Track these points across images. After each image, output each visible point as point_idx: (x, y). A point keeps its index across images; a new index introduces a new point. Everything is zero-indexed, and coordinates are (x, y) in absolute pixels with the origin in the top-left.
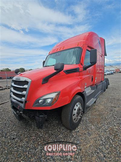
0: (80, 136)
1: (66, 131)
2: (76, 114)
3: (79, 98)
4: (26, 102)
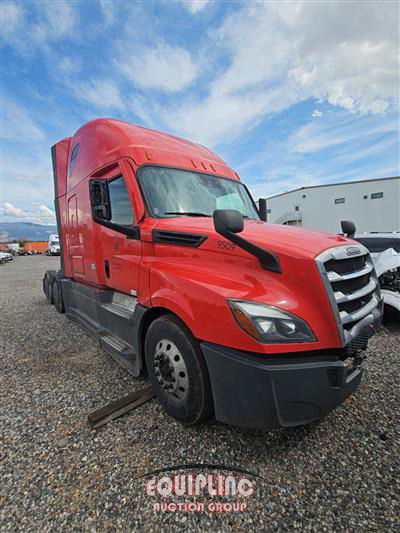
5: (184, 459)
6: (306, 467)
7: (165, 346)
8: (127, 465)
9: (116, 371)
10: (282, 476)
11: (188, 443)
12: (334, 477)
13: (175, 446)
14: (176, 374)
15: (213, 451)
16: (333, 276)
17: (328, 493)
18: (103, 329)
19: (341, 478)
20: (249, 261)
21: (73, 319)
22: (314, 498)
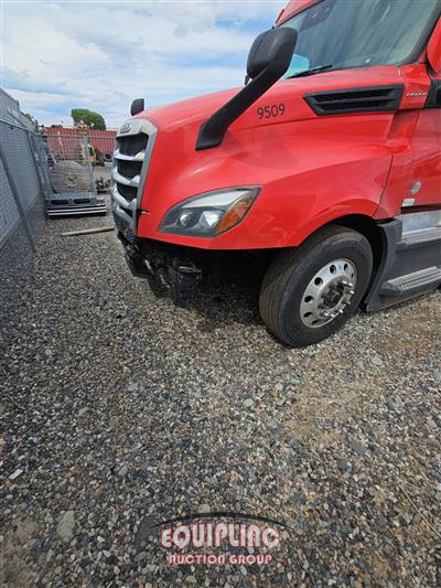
0: (313, 370)
1: (269, 343)
2: (318, 300)
3: (352, 239)
4: (139, 211)
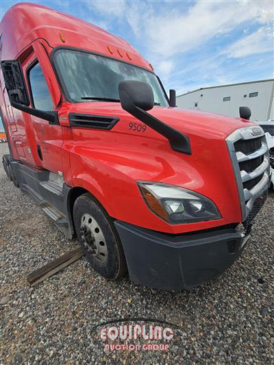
5: (105, 310)
6: (203, 311)
7: (87, 220)
8: (56, 319)
9: (55, 234)
10: (184, 320)
11: (109, 295)
12: (225, 319)
13: (98, 298)
14: (97, 243)
15: (129, 301)
16: (241, 156)
17: (220, 335)
18: (45, 201)
19: (230, 320)
20: (162, 143)
21: (25, 192)
22: (209, 339)
